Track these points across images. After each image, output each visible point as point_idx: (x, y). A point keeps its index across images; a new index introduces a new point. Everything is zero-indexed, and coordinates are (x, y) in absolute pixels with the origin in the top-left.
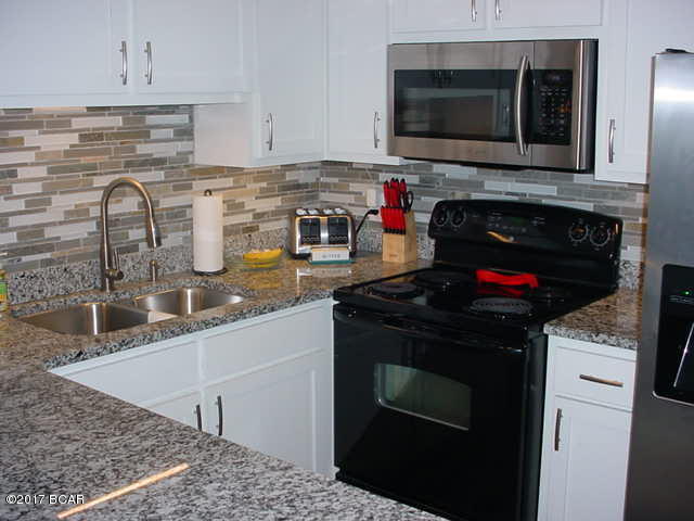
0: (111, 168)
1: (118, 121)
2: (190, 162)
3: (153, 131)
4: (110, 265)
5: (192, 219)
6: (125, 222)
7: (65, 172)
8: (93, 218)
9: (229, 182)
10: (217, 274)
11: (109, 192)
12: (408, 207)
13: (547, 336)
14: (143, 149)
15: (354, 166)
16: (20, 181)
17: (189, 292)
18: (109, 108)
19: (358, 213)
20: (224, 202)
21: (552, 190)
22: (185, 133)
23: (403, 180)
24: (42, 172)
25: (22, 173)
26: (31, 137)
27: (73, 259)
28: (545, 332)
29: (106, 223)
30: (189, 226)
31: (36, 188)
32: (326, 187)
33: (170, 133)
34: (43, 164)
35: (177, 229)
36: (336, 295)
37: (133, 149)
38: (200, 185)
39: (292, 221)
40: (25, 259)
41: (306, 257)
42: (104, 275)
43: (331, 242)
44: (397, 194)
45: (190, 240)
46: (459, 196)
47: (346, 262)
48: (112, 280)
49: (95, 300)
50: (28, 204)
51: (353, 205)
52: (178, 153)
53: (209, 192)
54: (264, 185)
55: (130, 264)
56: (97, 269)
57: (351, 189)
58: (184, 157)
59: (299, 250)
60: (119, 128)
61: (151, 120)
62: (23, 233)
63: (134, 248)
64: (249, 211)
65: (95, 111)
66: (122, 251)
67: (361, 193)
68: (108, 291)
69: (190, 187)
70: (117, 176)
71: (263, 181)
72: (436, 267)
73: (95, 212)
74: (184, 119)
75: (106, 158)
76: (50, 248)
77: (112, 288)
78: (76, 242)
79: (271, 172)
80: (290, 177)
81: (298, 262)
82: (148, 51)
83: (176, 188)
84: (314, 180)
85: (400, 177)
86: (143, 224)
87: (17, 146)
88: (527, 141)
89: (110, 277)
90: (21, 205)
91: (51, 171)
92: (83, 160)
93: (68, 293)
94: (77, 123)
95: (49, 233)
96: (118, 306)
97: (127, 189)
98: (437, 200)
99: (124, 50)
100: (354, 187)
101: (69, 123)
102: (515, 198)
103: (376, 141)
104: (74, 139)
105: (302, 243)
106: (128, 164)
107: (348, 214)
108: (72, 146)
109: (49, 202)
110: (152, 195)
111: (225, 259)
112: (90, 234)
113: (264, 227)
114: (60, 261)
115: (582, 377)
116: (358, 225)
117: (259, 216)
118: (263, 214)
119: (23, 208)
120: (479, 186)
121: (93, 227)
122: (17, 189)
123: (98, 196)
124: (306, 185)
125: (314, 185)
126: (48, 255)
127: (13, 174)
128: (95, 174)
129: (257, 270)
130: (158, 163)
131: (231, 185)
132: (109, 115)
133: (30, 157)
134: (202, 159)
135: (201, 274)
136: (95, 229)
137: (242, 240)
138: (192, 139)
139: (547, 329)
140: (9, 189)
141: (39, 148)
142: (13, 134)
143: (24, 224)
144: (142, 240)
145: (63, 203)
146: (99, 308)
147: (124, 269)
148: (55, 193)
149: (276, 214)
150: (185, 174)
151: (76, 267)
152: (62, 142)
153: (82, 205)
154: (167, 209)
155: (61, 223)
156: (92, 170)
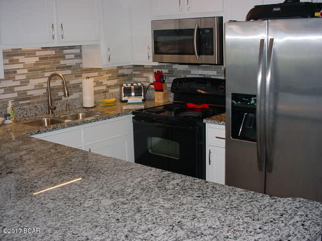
0: (51, 69)
1: (53, 52)
2: (81, 67)
3: (66, 56)
4: (51, 104)
5: (82, 88)
6: (57, 89)
7: (34, 71)
8: (45, 88)
9: (96, 74)
10: (92, 108)
11: (50, 78)
12: (164, 81)
13: (205, 124)
14: (62, 62)
15: (145, 67)
16: (18, 75)
17: (81, 114)
18: (49, 48)
19: (147, 84)
20: (94, 82)
21: (215, 73)
22: (79, 56)
23: (161, 72)
24: (26, 71)
25: (19, 72)
26: (21, 59)
27: (37, 103)
28: (204, 122)
29: (50, 90)
30: (81, 90)
31: (24, 77)
32: (135, 75)
33: (73, 56)
34: (26, 68)
35: (76, 92)
36: (133, 113)
37: (59, 62)
38: (85, 75)
39: (121, 88)
40: (20, 102)
41: (126, 101)
42: (49, 108)
43: (135, 96)
44: (159, 77)
45: (81, 96)
46: (183, 76)
47: (141, 103)
48: (52, 109)
49: (46, 117)
50: (21, 83)
51: (145, 82)
52: (76, 64)
53: (88, 78)
54: (110, 75)
55: (59, 104)
56: (47, 106)
57: (144, 76)
58: (78, 65)
59: (124, 99)
60: (54, 55)
61: (65, 51)
62: (19, 93)
63: (60, 99)
64: (105, 85)
65: (44, 49)
66: (56, 100)
67: (147, 77)
68: (51, 114)
69: (81, 76)
70: (53, 72)
71: (110, 73)
72: (174, 103)
73: (45, 86)
74: (78, 51)
75: (49, 66)
76: (29, 99)
77: (52, 113)
78: (39, 97)
79: (113, 70)
80: (121, 72)
81: (123, 103)
82: (62, 27)
83: (76, 77)
84: (130, 73)
85: (160, 70)
86: (62, 90)
87: (17, 62)
88: (199, 54)
89: (51, 109)
90: (18, 83)
91: (29, 71)
92: (41, 67)
93: (36, 115)
94: (38, 53)
95: (29, 93)
96: (54, 119)
97: (57, 77)
98: (174, 78)
99: (53, 27)
100: (145, 75)
101: (35, 54)
102: (202, 76)
103: (149, 57)
104: (37, 59)
105: (124, 96)
106: (57, 68)
107: (142, 85)
108: (36, 62)
109: (28, 82)
110: (66, 79)
111: (95, 103)
112: (44, 93)
113: (111, 91)
114: (33, 103)
115: (216, 137)
116: (146, 89)
117: (109, 87)
118: (110, 86)
119: (19, 84)
120: (189, 72)
121: (45, 91)
122: (17, 78)
123: (46, 80)
124: (127, 75)
125: (130, 75)
126: (29, 101)
127: (15, 72)
128: (45, 72)
129: (107, 106)
130: (69, 67)
131: (97, 75)
132: (50, 50)
133: (21, 66)
134: (85, 66)
135: (86, 108)
136: (45, 92)
137: (102, 96)
138: (81, 58)
139: (205, 121)
140: (14, 77)
141: (24, 63)
142: (15, 58)
143: (20, 90)
144: (62, 96)
145: (34, 82)
146: (48, 120)
147: (57, 106)
148: (30, 79)
149: (115, 86)
150: (79, 71)
151: (39, 106)
152: (32, 60)
153: (40, 83)
154: (72, 84)
155: (33, 90)
156: (44, 70)
